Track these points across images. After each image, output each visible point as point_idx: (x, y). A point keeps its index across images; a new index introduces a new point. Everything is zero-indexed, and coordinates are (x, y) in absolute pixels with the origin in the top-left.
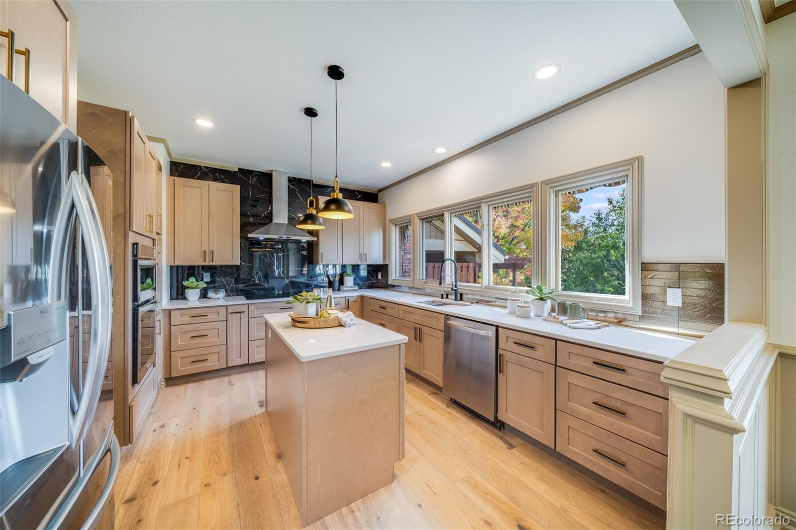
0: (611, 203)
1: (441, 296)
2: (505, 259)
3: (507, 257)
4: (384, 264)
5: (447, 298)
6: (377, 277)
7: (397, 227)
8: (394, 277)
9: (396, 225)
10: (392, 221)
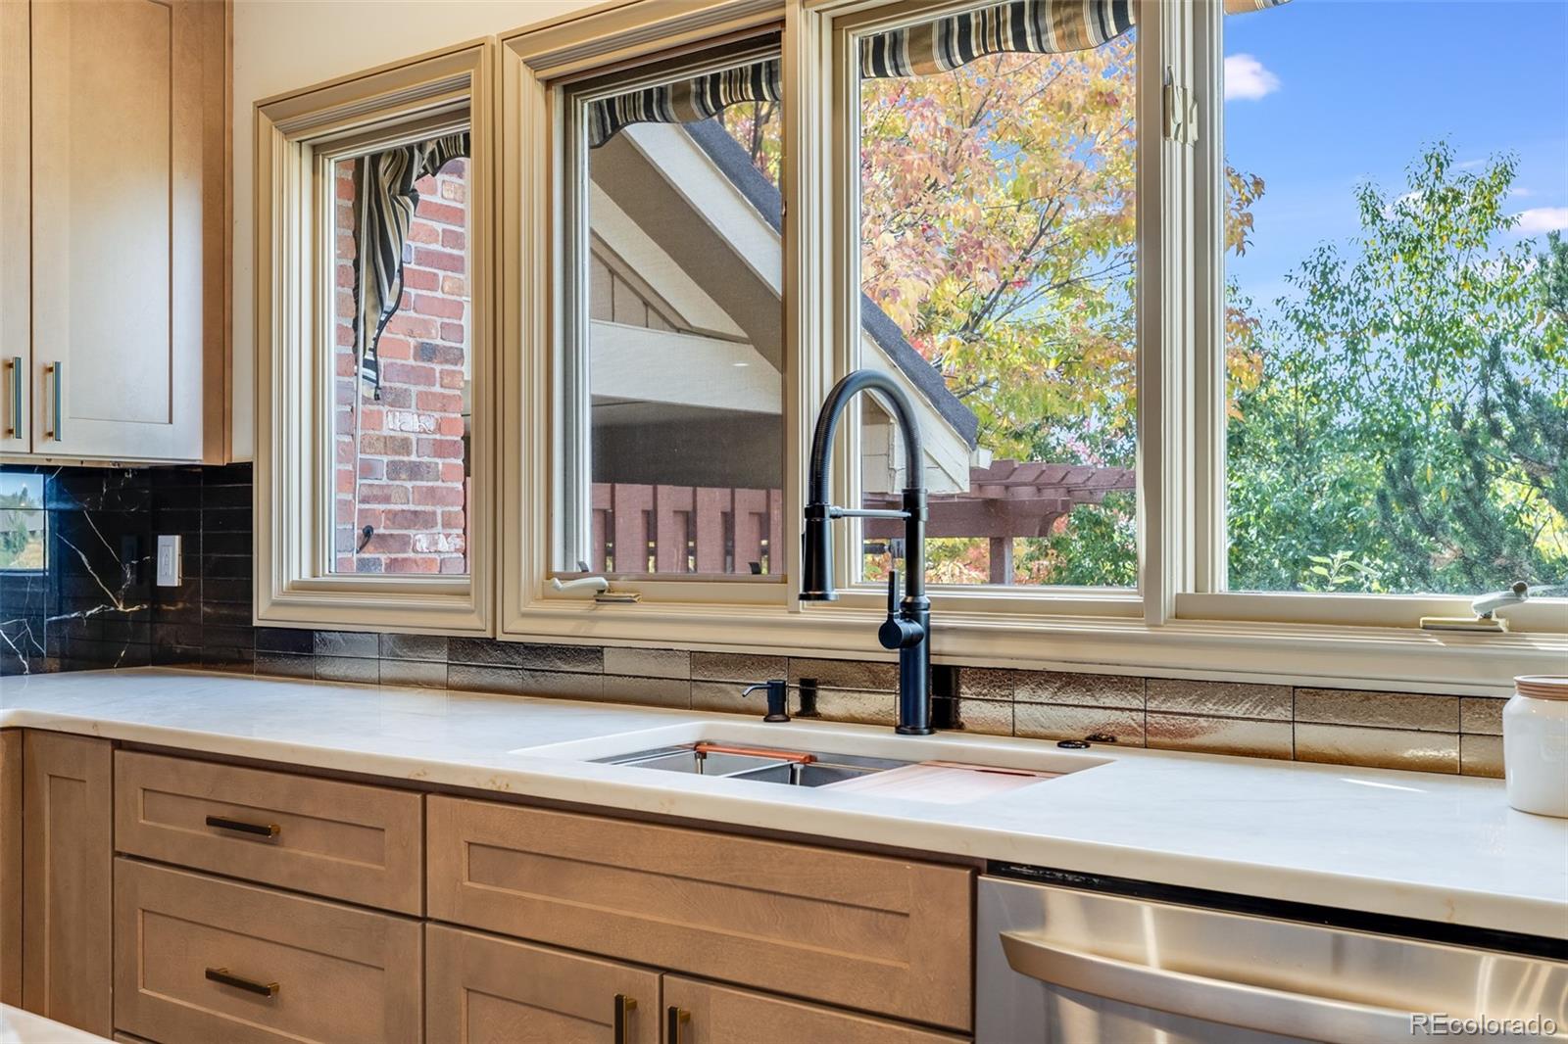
0: (1377, 216)
1: (762, 700)
2: (973, 471)
3: (985, 459)
4: (217, 461)
5: (808, 711)
6: (147, 571)
7: (330, 168)
8: (298, 569)
9: (316, 150)
10: (278, 110)
